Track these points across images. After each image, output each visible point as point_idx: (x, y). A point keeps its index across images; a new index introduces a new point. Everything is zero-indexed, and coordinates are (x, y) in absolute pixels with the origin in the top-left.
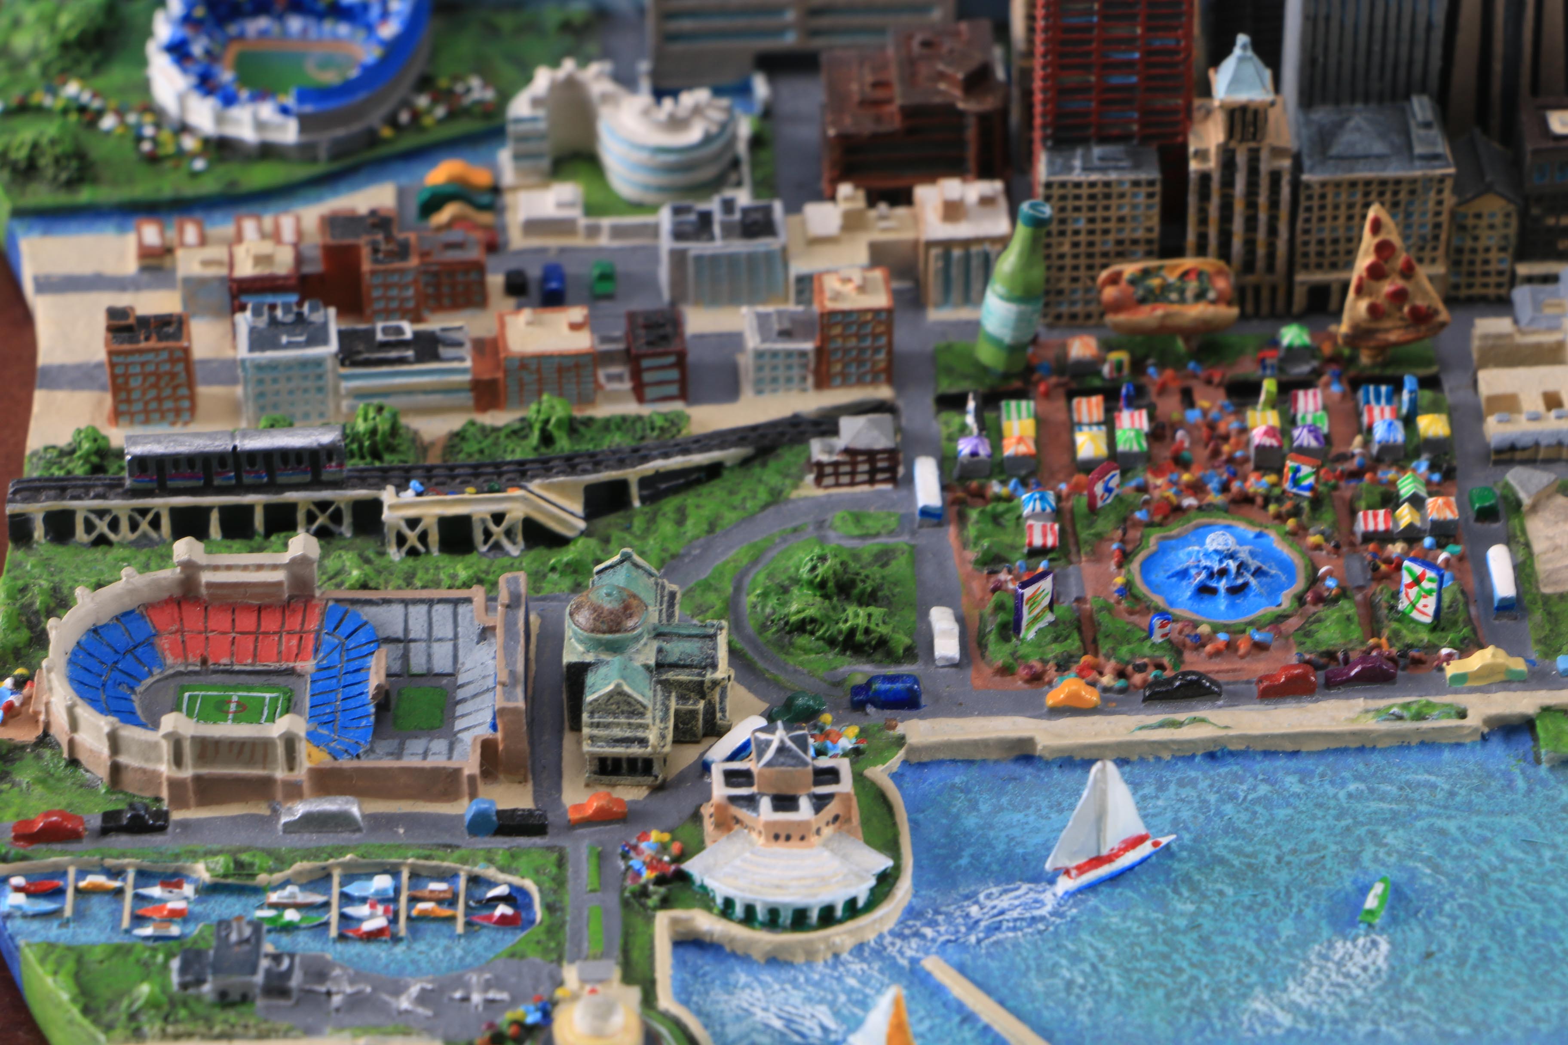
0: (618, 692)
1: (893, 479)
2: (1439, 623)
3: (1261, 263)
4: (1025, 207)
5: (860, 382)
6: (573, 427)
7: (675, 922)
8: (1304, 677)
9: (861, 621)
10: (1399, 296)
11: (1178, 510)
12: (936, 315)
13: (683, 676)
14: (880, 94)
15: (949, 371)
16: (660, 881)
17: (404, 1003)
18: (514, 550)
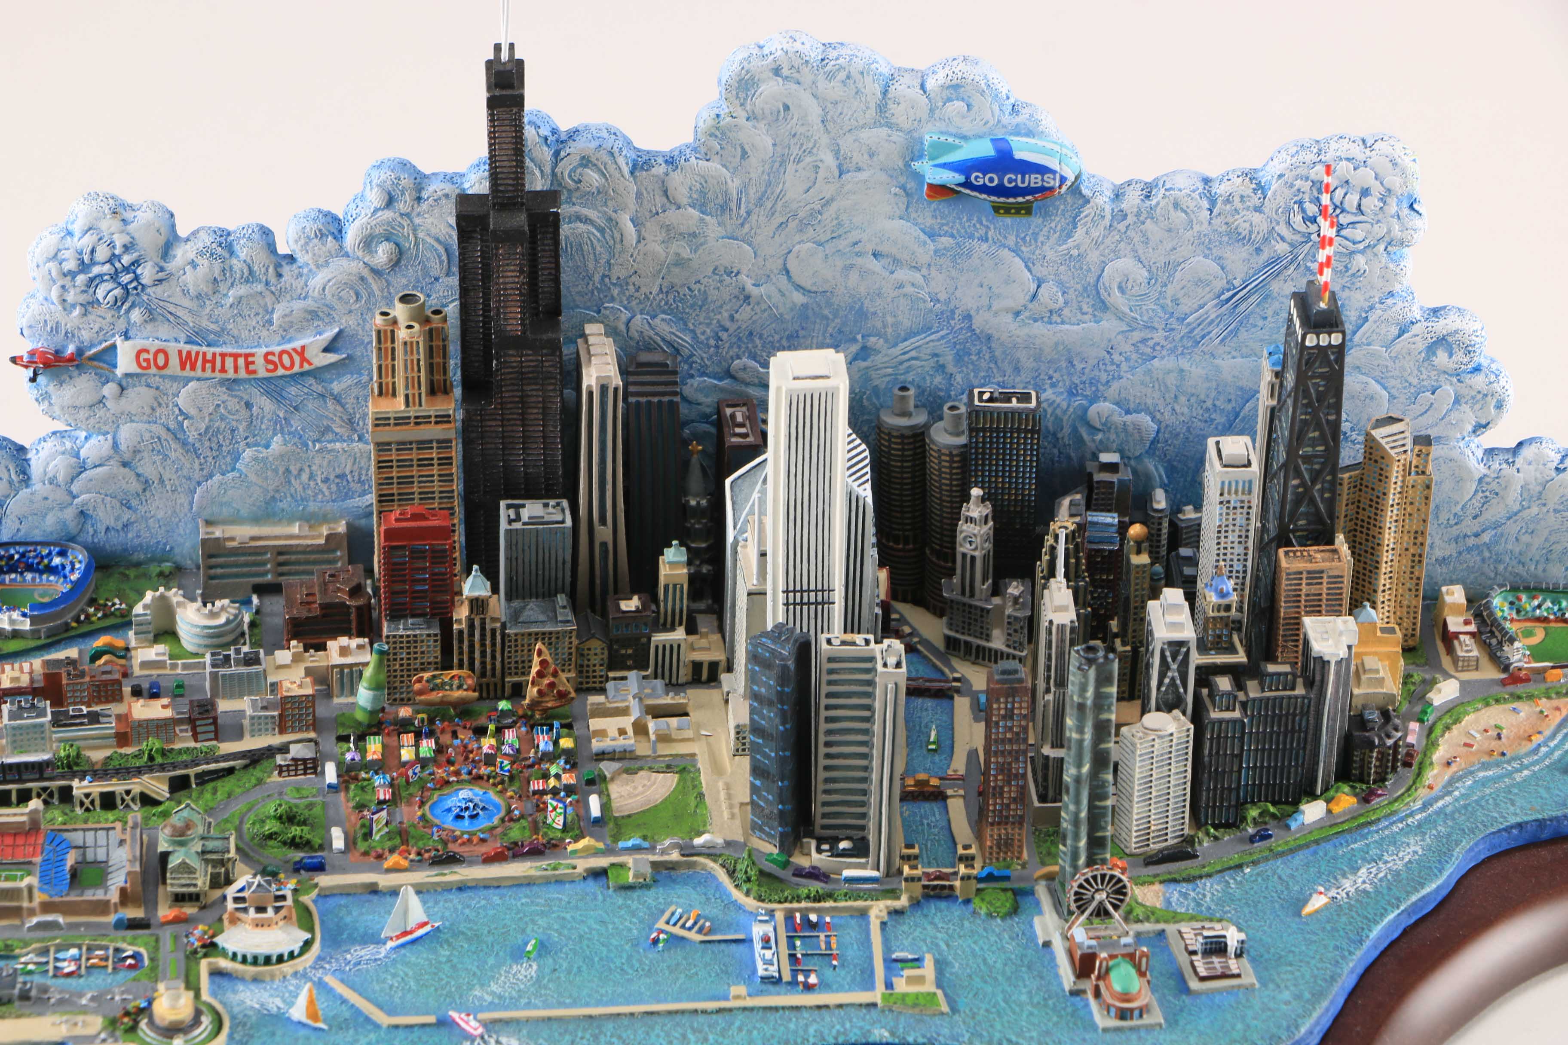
0: (183, 864)
1: (315, 773)
2: (565, 828)
3: (489, 673)
4: (375, 646)
5: (300, 730)
6: (163, 753)
7: (210, 964)
8: (502, 853)
9: (298, 833)
10: (552, 685)
11: (448, 783)
12: (336, 700)
13: (214, 857)
14: (310, 599)
15: (343, 725)
16: (203, 946)
17: (84, 1001)
18: (136, 808)
